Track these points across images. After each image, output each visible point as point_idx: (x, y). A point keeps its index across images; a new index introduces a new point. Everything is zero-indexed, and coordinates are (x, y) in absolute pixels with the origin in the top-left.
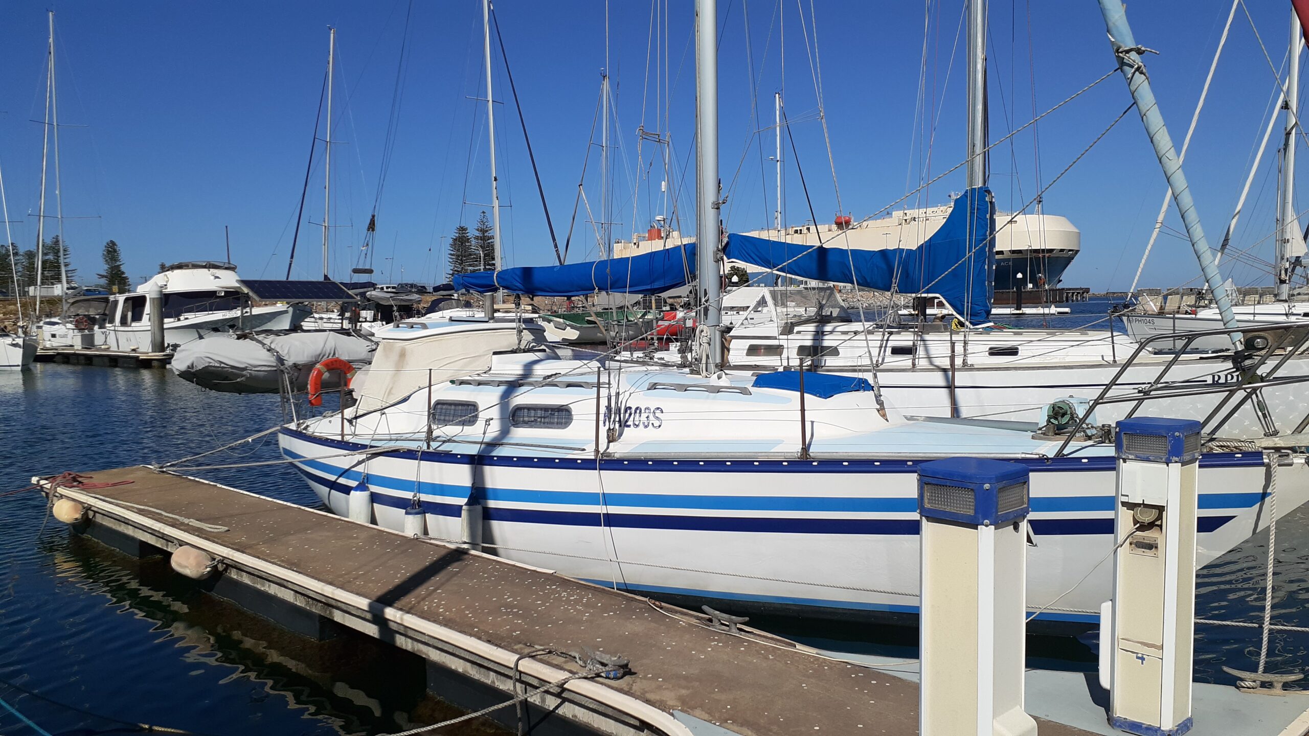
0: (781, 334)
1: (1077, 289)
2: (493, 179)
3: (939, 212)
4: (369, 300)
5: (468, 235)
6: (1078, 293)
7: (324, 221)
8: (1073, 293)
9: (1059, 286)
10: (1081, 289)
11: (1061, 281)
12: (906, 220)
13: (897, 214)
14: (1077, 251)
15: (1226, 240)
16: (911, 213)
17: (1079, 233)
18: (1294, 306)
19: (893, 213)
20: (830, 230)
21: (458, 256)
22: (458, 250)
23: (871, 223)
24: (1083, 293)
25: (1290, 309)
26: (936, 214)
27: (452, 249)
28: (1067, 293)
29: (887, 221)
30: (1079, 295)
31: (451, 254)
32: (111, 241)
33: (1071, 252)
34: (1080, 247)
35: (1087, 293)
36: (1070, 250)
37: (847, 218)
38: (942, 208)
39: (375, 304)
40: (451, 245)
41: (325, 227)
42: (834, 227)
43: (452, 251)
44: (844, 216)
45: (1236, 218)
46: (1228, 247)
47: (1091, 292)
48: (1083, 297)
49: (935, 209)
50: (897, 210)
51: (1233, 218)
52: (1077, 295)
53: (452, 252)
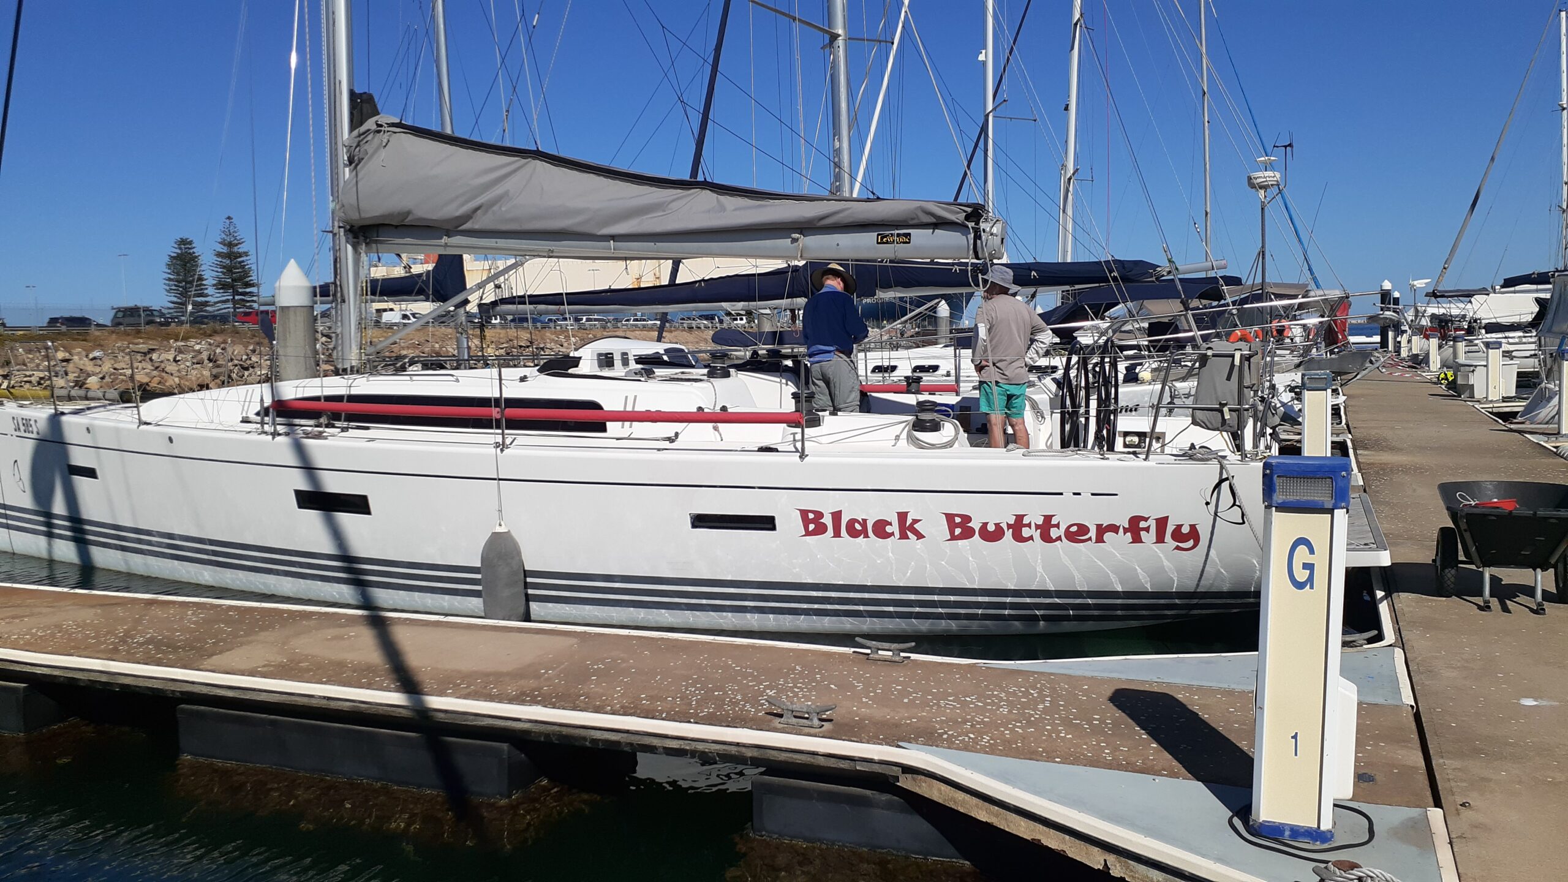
5: (194, 250)
21: (179, 281)
22: (178, 274)
27: (169, 271)
31: (170, 279)
40: (168, 265)
43: (169, 274)
53: (172, 277)
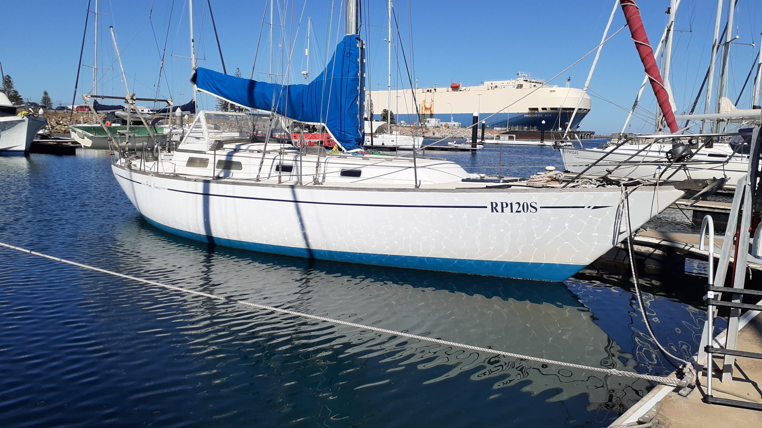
0: (210, 150)
1: (588, 132)
2: (192, 41)
3: (511, 84)
4: (117, 117)
6: (588, 134)
7: (94, 65)
8: (585, 134)
9: (578, 130)
10: (590, 132)
11: (579, 127)
12: (492, 87)
13: (487, 84)
14: (589, 110)
15: (636, 102)
16: (495, 83)
17: (591, 100)
18: (664, 146)
19: (485, 82)
20: (448, 91)
23: (471, 88)
24: (591, 134)
25: (661, 148)
26: (509, 85)
28: (582, 134)
29: (481, 87)
30: (588, 136)
32: (7, 75)
33: (585, 111)
34: (591, 108)
35: (593, 134)
36: (585, 109)
37: (458, 84)
38: (513, 81)
39: (121, 119)
41: (95, 68)
42: (450, 89)
44: (456, 82)
45: (643, 88)
46: (637, 106)
47: (595, 134)
48: (591, 137)
49: (509, 81)
50: (487, 81)
51: (641, 88)
52: (587, 136)
